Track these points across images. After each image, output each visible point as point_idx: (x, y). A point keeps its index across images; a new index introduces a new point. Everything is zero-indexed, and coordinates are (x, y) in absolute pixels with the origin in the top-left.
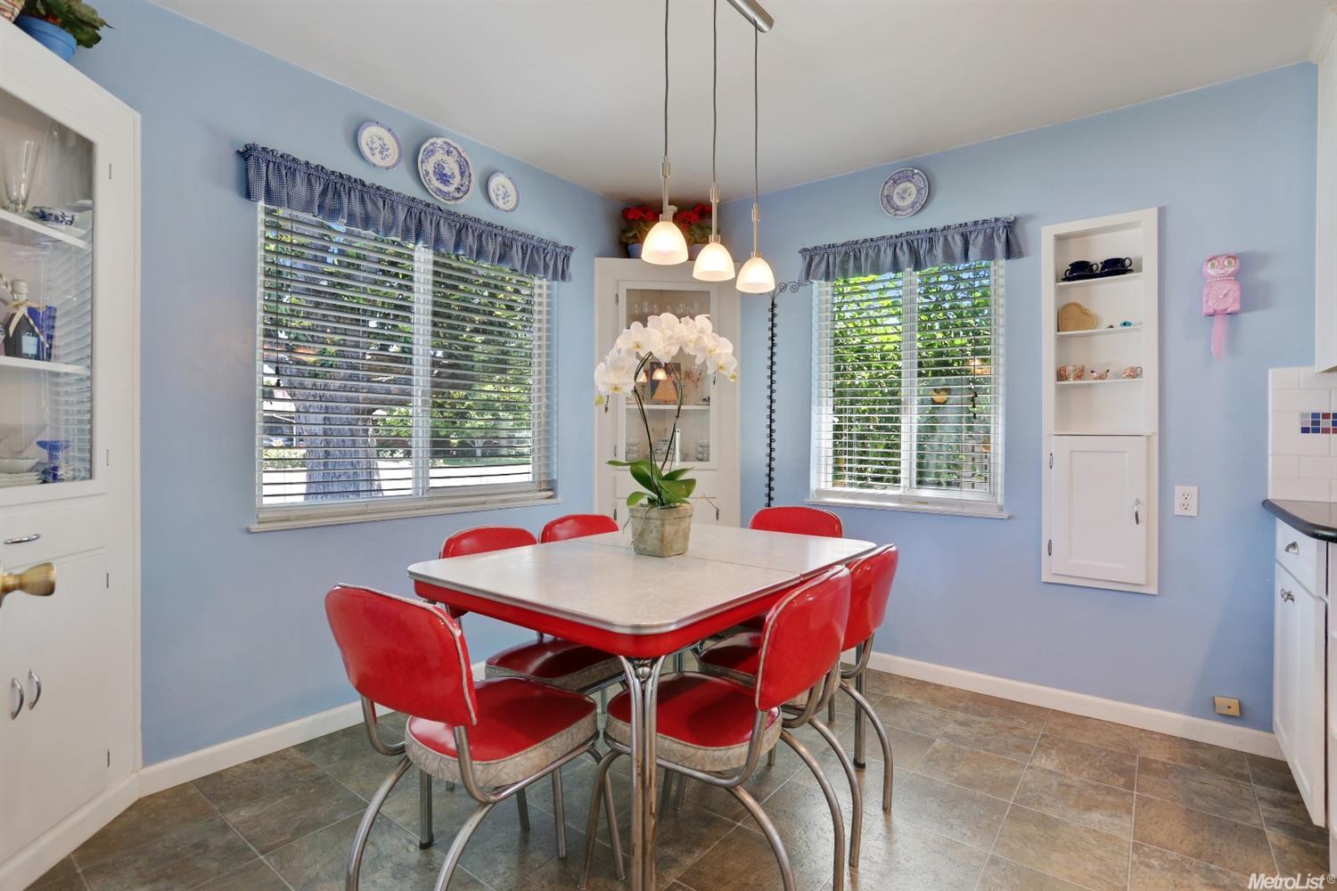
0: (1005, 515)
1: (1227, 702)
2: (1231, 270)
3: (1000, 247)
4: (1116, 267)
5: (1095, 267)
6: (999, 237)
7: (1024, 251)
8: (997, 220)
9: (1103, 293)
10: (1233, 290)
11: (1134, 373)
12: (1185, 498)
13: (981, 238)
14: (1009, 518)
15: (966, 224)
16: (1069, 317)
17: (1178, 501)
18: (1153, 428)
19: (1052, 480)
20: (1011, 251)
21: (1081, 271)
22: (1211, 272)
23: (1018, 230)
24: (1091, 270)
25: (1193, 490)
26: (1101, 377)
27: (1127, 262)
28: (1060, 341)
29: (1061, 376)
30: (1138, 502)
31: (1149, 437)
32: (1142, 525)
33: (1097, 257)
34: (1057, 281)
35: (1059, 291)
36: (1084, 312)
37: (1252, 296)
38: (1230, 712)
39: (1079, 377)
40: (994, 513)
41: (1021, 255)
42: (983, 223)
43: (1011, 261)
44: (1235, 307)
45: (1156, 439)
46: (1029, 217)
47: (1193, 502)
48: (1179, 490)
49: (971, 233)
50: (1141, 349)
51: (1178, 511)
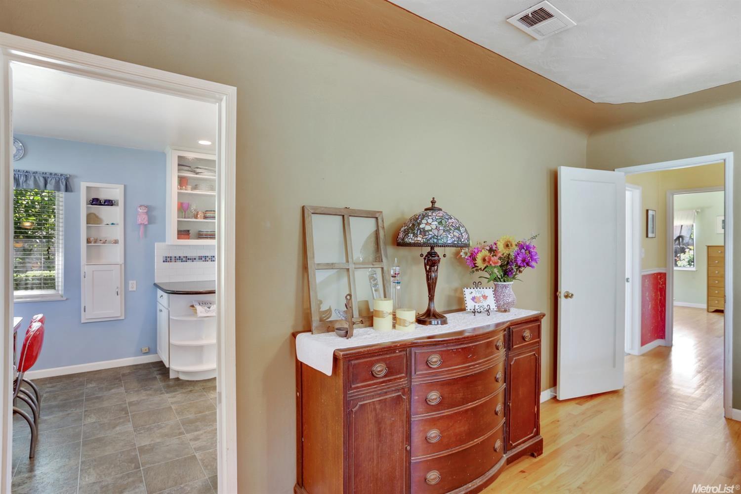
0: (64, 298)
1: (145, 349)
2: (145, 211)
3: (63, 187)
4: (109, 203)
5: (101, 201)
6: (62, 183)
7: (73, 189)
8: (61, 175)
9: (104, 212)
10: (145, 217)
11: (116, 242)
12: (133, 285)
13: (53, 181)
14: (66, 299)
15: (46, 173)
16: (92, 219)
17: (130, 286)
18: (122, 261)
19: (85, 284)
20: (67, 189)
21: (96, 202)
22: (140, 211)
23: (70, 180)
24: (100, 202)
25: (135, 282)
26: (104, 243)
27: (113, 202)
28: (88, 228)
29: (88, 241)
30: (117, 288)
31: (121, 265)
32: (119, 296)
33: (103, 197)
34: (87, 204)
35: (88, 208)
36: (97, 217)
37: (151, 220)
38: (146, 351)
39: (95, 242)
40: (59, 298)
41: (72, 191)
42: (54, 175)
43: (67, 193)
44: (146, 223)
45: (123, 266)
46: (76, 177)
47: (135, 286)
48: (130, 282)
49: (48, 177)
50: (118, 233)
51: (130, 289)
